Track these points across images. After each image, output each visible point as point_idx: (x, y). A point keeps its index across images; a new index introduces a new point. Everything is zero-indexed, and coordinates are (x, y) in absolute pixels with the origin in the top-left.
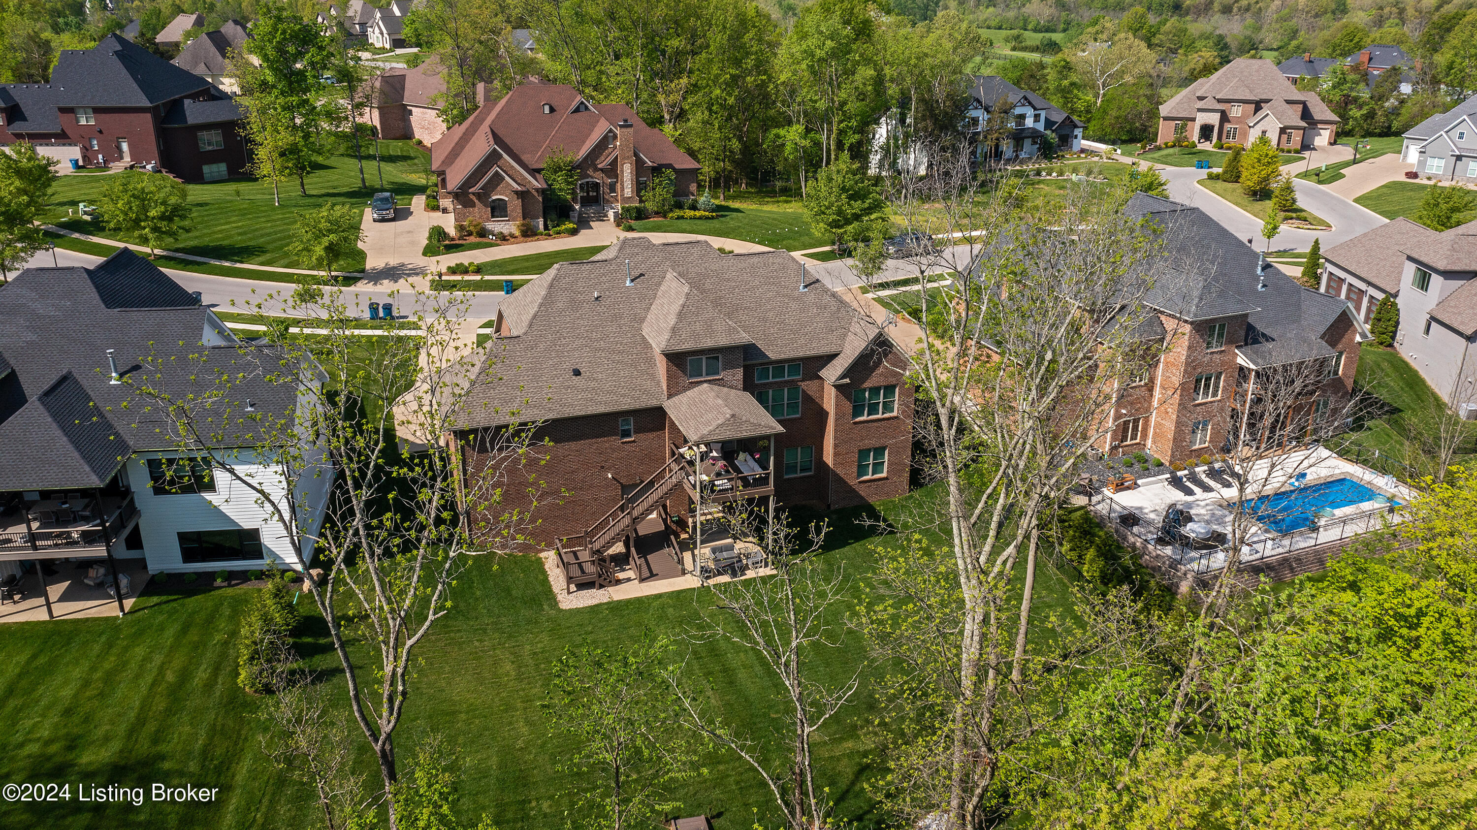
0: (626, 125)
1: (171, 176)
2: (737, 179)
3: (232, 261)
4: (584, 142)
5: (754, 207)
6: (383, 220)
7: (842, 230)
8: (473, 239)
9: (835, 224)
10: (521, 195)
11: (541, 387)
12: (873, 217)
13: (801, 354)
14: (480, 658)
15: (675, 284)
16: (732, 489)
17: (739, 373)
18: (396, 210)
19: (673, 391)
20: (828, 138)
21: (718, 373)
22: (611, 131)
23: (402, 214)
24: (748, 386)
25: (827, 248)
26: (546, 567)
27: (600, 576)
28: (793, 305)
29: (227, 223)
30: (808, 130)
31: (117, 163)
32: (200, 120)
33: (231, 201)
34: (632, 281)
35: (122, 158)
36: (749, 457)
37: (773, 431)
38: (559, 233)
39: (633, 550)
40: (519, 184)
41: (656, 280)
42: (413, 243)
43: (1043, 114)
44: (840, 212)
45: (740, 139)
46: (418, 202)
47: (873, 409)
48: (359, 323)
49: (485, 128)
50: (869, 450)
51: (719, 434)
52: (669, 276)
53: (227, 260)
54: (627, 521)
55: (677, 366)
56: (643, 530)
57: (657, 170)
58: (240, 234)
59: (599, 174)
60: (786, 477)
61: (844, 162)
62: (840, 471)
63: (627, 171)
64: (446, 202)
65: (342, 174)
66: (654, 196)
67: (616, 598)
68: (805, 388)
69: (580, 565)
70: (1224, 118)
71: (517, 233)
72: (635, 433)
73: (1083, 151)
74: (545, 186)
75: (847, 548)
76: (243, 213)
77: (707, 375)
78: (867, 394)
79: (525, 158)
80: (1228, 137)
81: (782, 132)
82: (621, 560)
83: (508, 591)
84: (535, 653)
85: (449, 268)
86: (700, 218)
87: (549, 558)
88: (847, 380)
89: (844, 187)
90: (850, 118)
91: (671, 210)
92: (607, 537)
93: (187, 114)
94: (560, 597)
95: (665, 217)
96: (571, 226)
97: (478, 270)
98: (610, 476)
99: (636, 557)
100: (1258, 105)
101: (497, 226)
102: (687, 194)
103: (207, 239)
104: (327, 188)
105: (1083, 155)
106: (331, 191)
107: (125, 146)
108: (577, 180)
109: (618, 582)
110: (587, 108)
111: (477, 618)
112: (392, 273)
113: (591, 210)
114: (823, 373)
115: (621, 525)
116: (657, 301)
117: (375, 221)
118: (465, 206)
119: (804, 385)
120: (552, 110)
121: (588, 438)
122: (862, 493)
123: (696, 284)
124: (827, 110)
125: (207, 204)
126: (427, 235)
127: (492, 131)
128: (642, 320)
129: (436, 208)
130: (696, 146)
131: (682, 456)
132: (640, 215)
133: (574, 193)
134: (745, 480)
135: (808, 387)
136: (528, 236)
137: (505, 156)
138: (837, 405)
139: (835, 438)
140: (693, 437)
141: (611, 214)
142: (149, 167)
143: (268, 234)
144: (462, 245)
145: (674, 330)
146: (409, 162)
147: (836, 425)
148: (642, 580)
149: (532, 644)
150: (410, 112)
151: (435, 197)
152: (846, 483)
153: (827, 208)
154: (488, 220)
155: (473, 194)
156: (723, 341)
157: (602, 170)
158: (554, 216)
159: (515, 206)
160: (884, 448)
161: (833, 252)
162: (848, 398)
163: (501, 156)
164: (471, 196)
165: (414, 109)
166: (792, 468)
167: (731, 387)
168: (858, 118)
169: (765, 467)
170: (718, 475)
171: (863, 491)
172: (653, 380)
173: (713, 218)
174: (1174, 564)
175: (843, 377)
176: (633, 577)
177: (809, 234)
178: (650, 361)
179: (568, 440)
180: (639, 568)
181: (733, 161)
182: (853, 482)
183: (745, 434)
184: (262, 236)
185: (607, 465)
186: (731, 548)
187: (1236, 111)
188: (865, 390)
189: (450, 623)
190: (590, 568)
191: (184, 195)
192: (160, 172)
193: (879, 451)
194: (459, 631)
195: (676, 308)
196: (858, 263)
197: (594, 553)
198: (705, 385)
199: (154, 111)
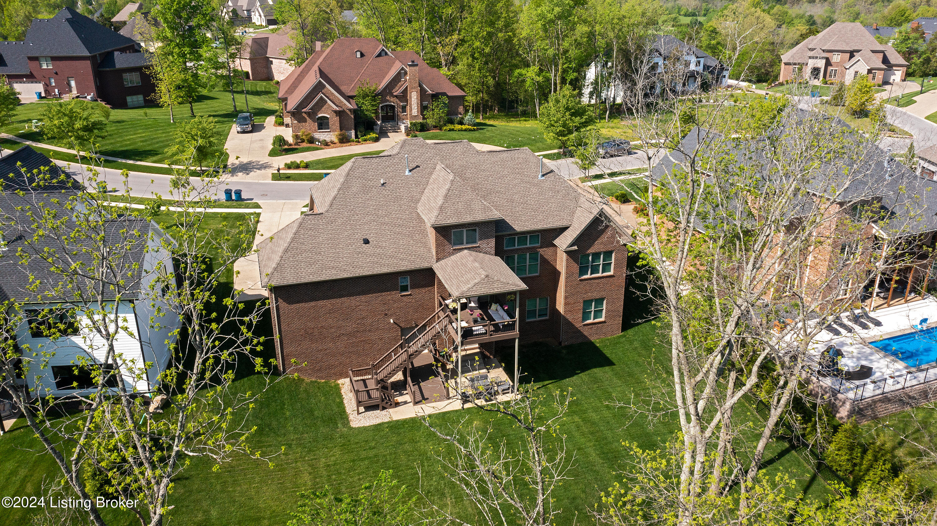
0: (414, 65)
1: (103, 103)
2: (492, 106)
3: (134, 160)
4: (384, 77)
5: (503, 123)
6: (244, 132)
7: (566, 138)
8: (305, 145)
9: (561, 134)
10: (338, 113)
11: (338, 253)
12: (588, 128)
13: (540, 226)
14: (284, 469)
15: (443, 173)
16: (486, 333)
17: (492, 242)
18: (253, 126)
19: (440, 256)
20: (555, 76)
21: (475, 242)
22: (403, 69)
23: (256, 128)
24: (499, 252)
25: (556, 151)
26: (343, 391)
27: (383, 401)
28: (534, 190)
29: (135, 134)
30: (541, 70)
31: (68, 95)
32: (125, 65)
33: (141, 120)
34: (410, 171)
35: (71, 91)
36: (499, 308)
37: (519, 288)
38: (365, 140)
39: (409, 379)
40: (337, 106)
41: (428, 170)
42: (263, 148)
43: (702, 60)
44: (564, 125)
45: (494, 78)
46: (270, 120)
47: (595, 270)
48: (216, 204)
49: (315, 68)
50: (591, 301)
51: (476, 291)
52: (438, 167)
53: (131, 159)
54: (405, 356)
55: (444, 236)
56: (418, 362)
57: (435, 96)
58: (142, 141)
59: (395, 100)
60: (528, 320)
61: (567, 90)
62: (569, 317)
63: (414, 98)
64: (288, 120)
65: (222, 103)
66: (433, 115)
67: (395, 418)
68: (543, 253)
69: (368, 392)
70: (828, 63)
71: (336, 140)
72: (412, 288)
73: (729, 86)
74: (356, 107)
75: (575, 377)
76: (147, 127)
77: (467, 243)
78: (590, 258)
79: (343, 88)
80: (830, 76)
81: (524, 72)
82: (400, 387)
83: (311, 411)
84: (328, 466)
85: (286, 164)
86: (465, 130)
87: (345, 384)
88: (575, 248)
89: (568, 107)
90: (570, 62)
91: (445, 125)
92: (389, 369)
93: (116, 61)
94: (351, 417)
95: (441, 129)
96: (374, 135)
97: (307, 166)
98: (392, 321)
99: (411, 384)
100: (852, 54)
101: (322, 136)
102: (457, 114)
103: (119, 145)
104: (210, 112)
105: (729, 89)
106: (212, 114)
107: (73, 83)
108: (379, 103)
109: (397, 404)
110: (386, 54)
111: (285, 435)
112: (246, 168)
113: (389, 125)
114: (557, 242)
115: (400, 360)
116: (429, 187)
117: (238, 132)
118: (299, 122)
119: (542, 251)
120: (362, 55)
121: (375, 292)
122: (586, 333)
123: (459, 173)
124: (554, 56)
125: (123, 121)
126: (272, 141)
127: (320, 70)
128: (418, 201)
129: (281, 124)
130: (463, 82)
131: (447, 306)
132: (423, 128)
133: (376, 112)
134: (496, 326)
135: (546, 252)
136: (344, 143)
137: (327, 86)
138: (567, 267)
139: (566, 291)
140: (455, 293)
141: (403, 127)
142: (89, 97)
143: (162, 142)
144: (296, 149)
145: (441, 208)
146: (270, 95)
147: (566, 282)
148: (416, 403)
149: (326, 458)
150: (271, 62)
151: (281, 117)
152: (573, 325)
153: (556, 122)
154: (316, 131)
155: (305, 113)
156: (480, 217)
157: (396, 96)
158: (362, 129)
159: (334, 121)
160: (603, 299)
161: (559, 153)
162: (576, 261)
163: (325, 86)
164: (304, 115)
165: (274, 60)
166: (532, 313)
167: (486, 253)
168: (576, 61)
169: (512, 316)
170: (475, 321)
171: (586, 332)
172: (425, 247)
173: (474, 130)
174: (835, 393)
175: (572, 245)
176: (409, 400)
177: (542, 140)
178: (423, 233)
179: (359, 294)
180: (414, 393)
181: (488, 93)
182: (578, 325)
183: (496, 291)
184: (157, 143)
185: (389, 313)
186: (486, 377)
187: (836, 58)
188: (588, 255)
189: (263, 439)
190: (375, 394)
191: (107, 116)
192: (97, 100)
193: (599, 302)
194: (270, 446)
195: (443, 191)
196: (578, 160)
197: (378, 382)
198: (466, 251)
199: (92, 59)
